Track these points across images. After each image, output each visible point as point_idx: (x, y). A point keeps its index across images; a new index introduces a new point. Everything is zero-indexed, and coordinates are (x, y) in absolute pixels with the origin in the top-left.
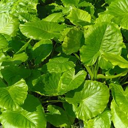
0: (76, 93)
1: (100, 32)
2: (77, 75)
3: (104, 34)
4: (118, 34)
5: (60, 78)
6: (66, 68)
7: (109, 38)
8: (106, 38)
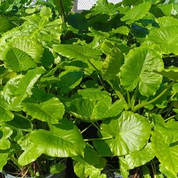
0: (112, 121)
1: (141, 56)
2: (114, 105)
3: (145, 58)
4: (159, 60)
5: (93, 107)
6: (101, 96)
7: (150, 63)
8: (147, 63)
